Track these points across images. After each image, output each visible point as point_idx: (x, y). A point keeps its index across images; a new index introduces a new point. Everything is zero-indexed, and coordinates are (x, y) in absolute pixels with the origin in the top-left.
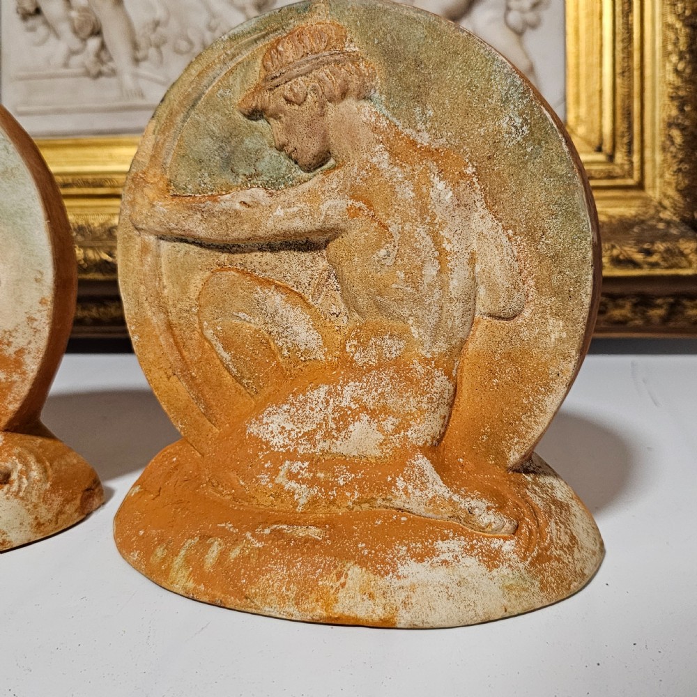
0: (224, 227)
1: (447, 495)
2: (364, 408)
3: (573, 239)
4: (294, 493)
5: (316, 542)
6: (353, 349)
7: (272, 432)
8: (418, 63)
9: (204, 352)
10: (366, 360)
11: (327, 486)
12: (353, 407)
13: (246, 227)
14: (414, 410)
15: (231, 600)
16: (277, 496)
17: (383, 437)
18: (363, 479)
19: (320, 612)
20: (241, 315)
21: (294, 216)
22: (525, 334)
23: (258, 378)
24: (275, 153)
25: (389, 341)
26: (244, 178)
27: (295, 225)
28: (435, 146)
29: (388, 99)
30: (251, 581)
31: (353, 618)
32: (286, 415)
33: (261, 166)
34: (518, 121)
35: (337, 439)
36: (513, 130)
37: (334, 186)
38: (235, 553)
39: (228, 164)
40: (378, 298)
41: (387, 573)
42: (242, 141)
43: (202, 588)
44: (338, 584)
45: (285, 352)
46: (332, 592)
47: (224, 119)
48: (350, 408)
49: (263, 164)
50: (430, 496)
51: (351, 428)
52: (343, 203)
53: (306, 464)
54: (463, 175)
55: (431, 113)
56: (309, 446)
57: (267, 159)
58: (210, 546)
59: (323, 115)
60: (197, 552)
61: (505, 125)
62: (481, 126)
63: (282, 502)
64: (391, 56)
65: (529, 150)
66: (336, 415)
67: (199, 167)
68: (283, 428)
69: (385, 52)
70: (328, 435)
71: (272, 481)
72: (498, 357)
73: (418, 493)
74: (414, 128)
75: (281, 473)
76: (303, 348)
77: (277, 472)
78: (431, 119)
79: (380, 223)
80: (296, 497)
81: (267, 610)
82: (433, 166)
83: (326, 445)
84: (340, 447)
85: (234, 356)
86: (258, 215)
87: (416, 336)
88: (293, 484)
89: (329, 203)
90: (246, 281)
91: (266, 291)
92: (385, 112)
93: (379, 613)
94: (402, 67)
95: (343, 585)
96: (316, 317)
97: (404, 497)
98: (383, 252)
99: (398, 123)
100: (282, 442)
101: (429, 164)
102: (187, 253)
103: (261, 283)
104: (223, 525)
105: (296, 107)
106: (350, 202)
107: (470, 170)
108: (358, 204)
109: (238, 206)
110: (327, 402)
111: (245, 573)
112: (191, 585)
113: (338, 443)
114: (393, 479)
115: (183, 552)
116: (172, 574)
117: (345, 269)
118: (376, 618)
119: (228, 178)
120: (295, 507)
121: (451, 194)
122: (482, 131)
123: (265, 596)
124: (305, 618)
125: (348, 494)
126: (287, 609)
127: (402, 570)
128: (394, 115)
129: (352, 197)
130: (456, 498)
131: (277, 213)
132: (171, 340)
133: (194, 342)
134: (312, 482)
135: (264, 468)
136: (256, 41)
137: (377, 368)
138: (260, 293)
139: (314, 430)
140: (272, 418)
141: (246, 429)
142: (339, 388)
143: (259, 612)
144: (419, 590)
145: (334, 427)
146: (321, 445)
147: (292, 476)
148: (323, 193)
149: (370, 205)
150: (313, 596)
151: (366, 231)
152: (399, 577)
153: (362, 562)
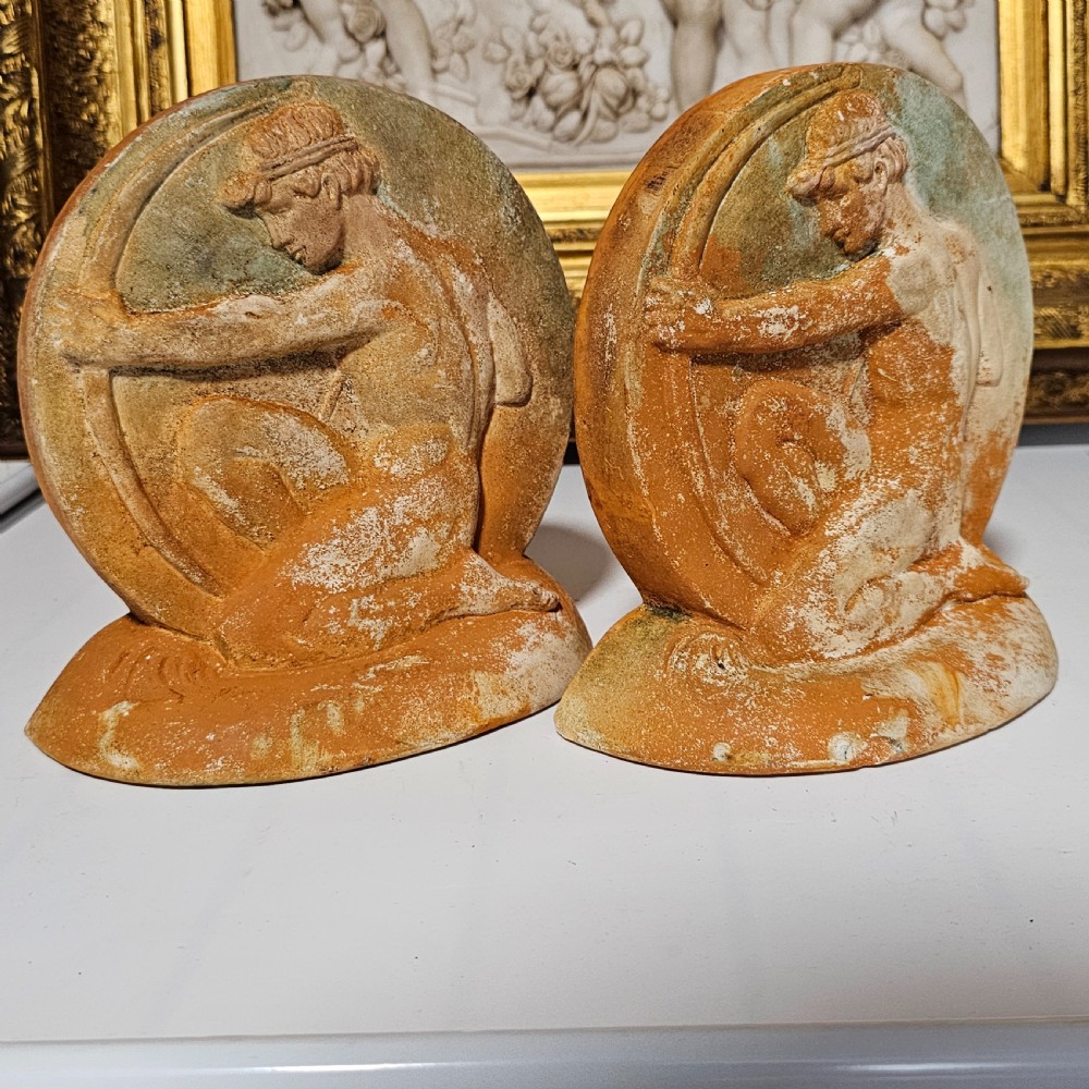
0: (226, 345)
1: (511, 585)
2: (419, 521)
3: (562, 321)
4: (369, 632)
5: (427, 667)
6: (386, 463)
7: (325, 574)
8: (420, 152)
9: (188, 507)
10: (409, 471)
11: (402, 612)
12: (408, 523)
13: (256, 342)
14: (462, 511)
15: (383, 753)
16: (350, 641)
17: (440, 547)
18: (431, 595)
19: (472, 725)
20: (246, 450)
21: (321, 323)
22: (533, 416)
23: (274, 521)
24: (270, 253)
25: (434, 446)
26: (230, 283)
27: (321, 333)
28: (442, 237)
29: (394, 190)
30: (393, 725)
31: (500, 719)
32: (339, 550)
33: (253, 269)
34: (512, 211)
35: (398, 561)
36: (510, 220)
37: (366, 287)
38: (360, 706)
39: (207, 268)
40: (420, 401)
41: (504, 669)
42: (225, 240)
43: (343, 754)
44: (473, 693)
45: (300, 485)
46: (472, 703)
47: (199, 214)
48: (404, 525)
49: (255, 266)
50: (495, 591)
51: (411, 545)
52: (376, 304)
53: (372, 597)
54: (475, 267)
55: (437, 204)
56: (370, 577)
57: (261, 259)
58: (324, 710)
59: (339, 208)
60: (314, 723)
61: (502, 216)
62: (483, 217)
63: (356, 646)
64: (392, 146)
65: (523, 238)
66: (394, 535)
67: (166, 274)
68: (337, 566)
69: (385, 139)
70: (388, 559)
71: (344, 626)
72: (512, 443)
73: (483, 592)
74: (422, 220)
75: (353, 614)
76: (324, 475)
77: (347, 615)
78: (439, 210)
79: (418, 322)
80: (372, 634)
81: (424, 746)
82: (450, 258)
83: (388, 571)
84: (402, 568)
85: (243, 501)
86: (272, 326)
87: (456, 435)
88: (367, 622)
89: (362, 305)
90: (248, 410)
91: (277, 415)
92: (392, 204)
93: (517, 706)
94: (404, 156)
95: (478, 693)
96: (333, 435)
97: (470, 600)
98: (424, 352)
99: (405, 215)
100: (339, 582)
101: (447, 257)
102: (154, 385)
103: (267, 408)
104: (317, 688)
105: (309, 200)
106: (386, 302)
107: (478, 261)
108: (394, 304)
109: (244, 319)
110: (382, 524)
111: (383, 720)
112: (327, 757)
113: (400, 565)
114: (457, 586)
115: (295, 731)
116: (295, 757)
117: (374, 377)
118: (516, 711)
119: (209, 286)
120: (371, 646)
121: (471, 286)
122: (485, 221)
123: (414, 733)
124: (460, 738)
125: (421, 615)
126: (442, 736)
127: (513, 661)
128: (401, 207)
129: (388, 296)
130: (518, 585)
131: (299, 322)
132: (145, 501)
133: (171, 498)
134: (384, 614)
135: (330, 615)
136: (232, 120)
137: (424, 476)
138: (269, 419)
139: (372, 559)
140: (321, 558)
141: (290, 579)
142: (388, 506)
143: (414, 752)
144: (534, 674)
145: (394, 548)
146: (383, 572)
147: (364, 614)
148: (353, 294)
149: (405, 303)
150: (459, 714)
151: (404, 331)
152: (515, 669)
153: (480, 668)
